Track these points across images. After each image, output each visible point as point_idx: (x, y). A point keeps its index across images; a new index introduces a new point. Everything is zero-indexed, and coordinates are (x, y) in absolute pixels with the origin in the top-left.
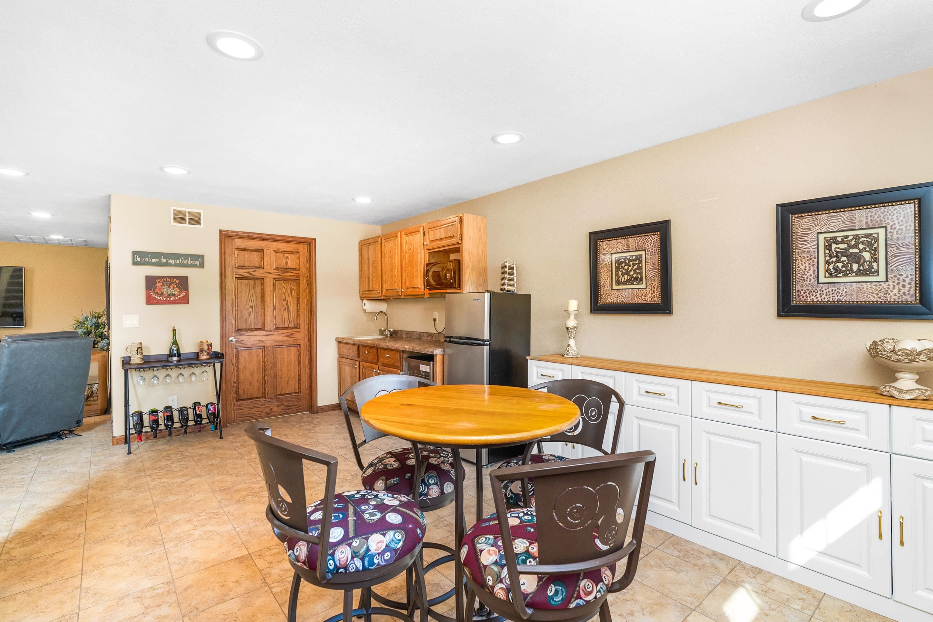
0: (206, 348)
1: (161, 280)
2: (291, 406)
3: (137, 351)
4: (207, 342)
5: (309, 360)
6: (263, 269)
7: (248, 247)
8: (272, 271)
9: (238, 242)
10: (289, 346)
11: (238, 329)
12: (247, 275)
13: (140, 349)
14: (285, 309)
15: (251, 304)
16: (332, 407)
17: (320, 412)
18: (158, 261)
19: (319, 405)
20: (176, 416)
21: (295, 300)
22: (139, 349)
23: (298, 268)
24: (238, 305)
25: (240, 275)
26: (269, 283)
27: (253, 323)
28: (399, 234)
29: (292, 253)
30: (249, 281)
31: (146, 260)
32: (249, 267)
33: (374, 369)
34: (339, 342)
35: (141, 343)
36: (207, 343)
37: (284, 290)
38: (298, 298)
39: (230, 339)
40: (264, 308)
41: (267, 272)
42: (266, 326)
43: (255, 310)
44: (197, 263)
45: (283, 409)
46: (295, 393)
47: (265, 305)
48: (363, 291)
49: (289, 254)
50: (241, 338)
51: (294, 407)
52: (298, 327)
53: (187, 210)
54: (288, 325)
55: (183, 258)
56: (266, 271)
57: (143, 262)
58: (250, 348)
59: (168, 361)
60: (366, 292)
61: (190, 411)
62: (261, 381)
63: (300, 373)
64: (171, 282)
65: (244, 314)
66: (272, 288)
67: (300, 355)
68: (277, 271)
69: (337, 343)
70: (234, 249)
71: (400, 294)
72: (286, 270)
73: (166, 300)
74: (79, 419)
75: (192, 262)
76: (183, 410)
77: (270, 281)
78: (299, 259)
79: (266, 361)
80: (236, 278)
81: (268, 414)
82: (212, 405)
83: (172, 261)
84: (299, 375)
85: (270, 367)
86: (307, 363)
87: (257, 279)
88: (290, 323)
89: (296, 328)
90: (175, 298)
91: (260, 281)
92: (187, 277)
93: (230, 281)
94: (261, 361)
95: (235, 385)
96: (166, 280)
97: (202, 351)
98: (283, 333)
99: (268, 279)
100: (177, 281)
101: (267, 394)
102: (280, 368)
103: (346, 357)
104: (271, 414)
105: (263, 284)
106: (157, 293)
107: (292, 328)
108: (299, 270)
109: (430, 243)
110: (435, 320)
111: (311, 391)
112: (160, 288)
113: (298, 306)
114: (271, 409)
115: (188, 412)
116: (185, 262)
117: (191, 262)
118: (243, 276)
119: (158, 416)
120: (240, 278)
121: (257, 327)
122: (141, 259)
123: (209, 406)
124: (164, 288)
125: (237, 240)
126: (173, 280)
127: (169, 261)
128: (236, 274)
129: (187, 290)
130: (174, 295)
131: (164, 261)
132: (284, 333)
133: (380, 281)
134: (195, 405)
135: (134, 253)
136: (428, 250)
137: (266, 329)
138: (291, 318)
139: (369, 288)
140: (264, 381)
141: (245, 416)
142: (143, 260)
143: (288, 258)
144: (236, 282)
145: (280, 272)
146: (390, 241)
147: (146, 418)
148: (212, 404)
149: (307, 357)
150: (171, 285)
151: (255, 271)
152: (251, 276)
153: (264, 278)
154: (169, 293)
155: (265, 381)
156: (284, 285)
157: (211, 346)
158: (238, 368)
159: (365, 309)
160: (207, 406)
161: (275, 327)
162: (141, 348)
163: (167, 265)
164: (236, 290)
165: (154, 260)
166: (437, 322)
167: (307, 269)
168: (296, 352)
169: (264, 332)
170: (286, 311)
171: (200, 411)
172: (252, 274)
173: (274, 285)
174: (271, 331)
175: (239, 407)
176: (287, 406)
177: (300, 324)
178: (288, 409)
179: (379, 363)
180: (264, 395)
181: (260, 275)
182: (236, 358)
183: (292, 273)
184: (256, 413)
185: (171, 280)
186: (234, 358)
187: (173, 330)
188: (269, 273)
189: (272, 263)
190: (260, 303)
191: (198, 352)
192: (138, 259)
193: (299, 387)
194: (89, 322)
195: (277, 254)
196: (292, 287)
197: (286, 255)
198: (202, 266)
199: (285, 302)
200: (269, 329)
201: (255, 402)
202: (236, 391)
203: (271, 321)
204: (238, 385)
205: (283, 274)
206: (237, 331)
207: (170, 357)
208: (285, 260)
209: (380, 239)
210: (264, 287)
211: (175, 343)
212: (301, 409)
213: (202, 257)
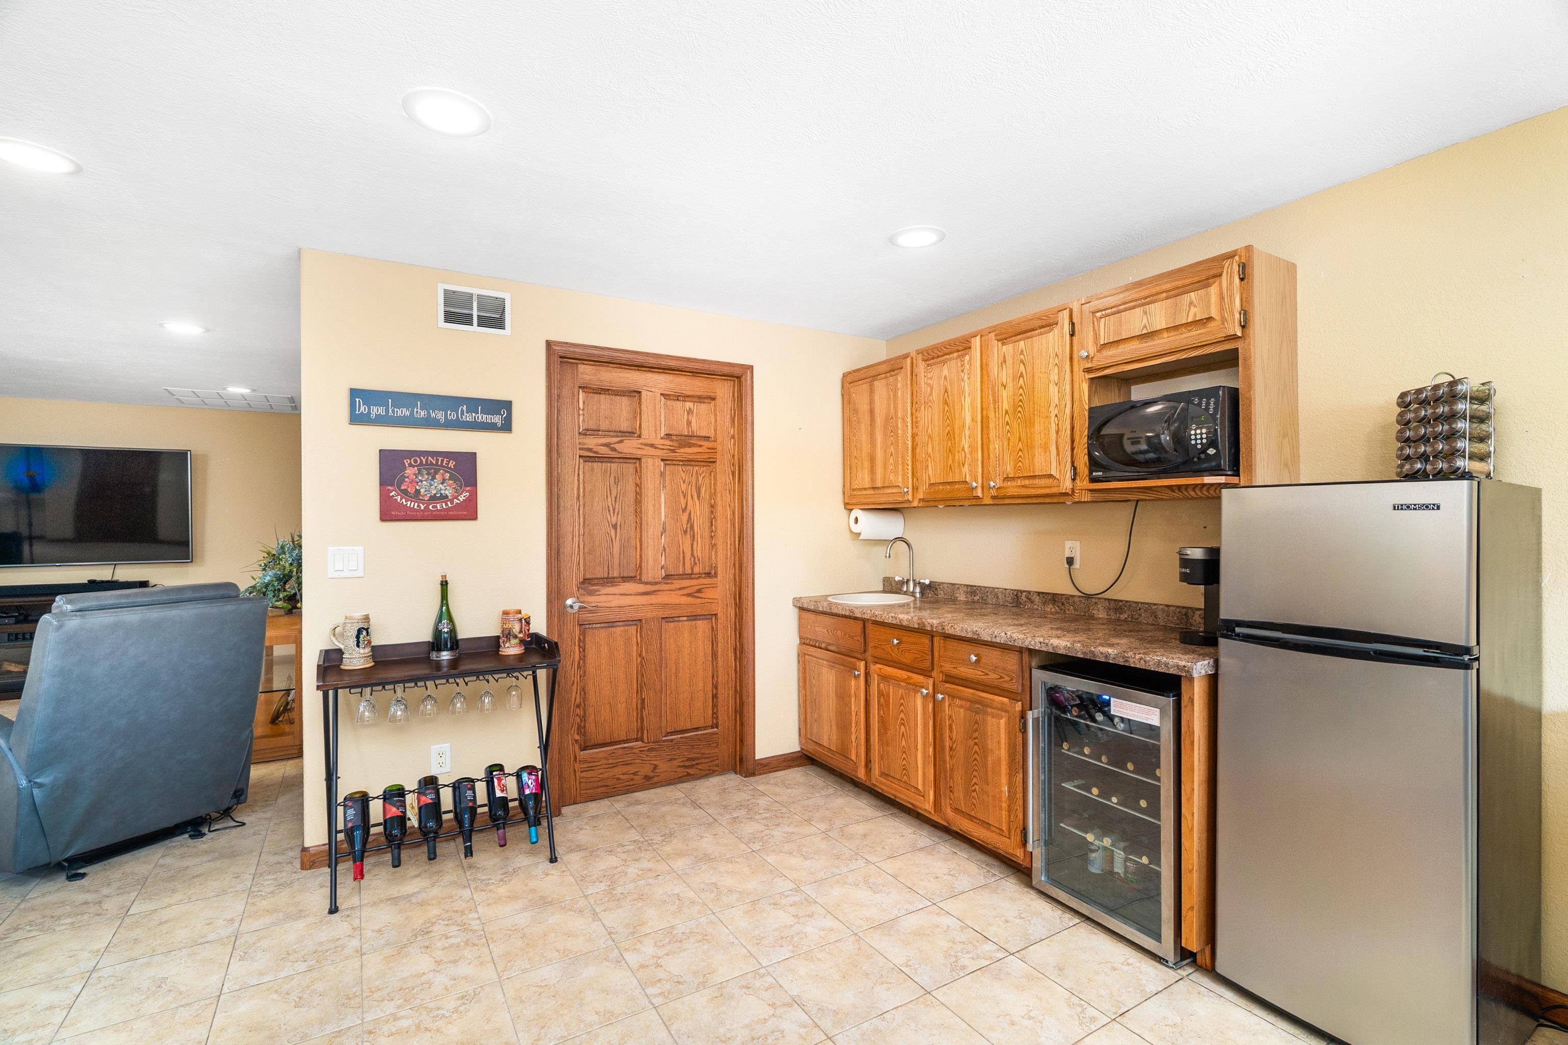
0: (516, 628)
1: (416, 461)
2: (698, 759)
3: (358, 637)
4: (520, 612)
5: (735, 650)
6: (640, 436)
7: (606, 385)
8: (658, 442)
9: (587, 373)
10: (694, 617)
11: (585, 579)
12: (605, 451)
13: (364, 633)
14: (685, 532)
15: (614, 520)
16: (784, 761)
17: (760, 774)
18: (408, 413)
19: (758, 756)
20: (447, 798)
21: (707, 510)
22: (362, 632)
23: (713, 436)
24: (584, 523)
25: (590, 450)
26: (652, 467)
27: (616, 566)
28: (976, 342)
29: (700, 399)
30: (609, 464)
31: (381, 411)
32: (608, 432)
33: (923, 687)
34: (802, 609)
35: (367, 618)
36: (519, 616)
37: (684, 487)
38: (712, 506)
39: (569, 602)
40: (641, 529)
41: (646, 445)
42: (644, 571)
43: (621, 535)
44: (497, 420)
45: (680, 766)
46: (705, 728)
47: (644, 523)
48: (854, 490)
49: (694, 402)
50: (592, 599)
51: (704, 761)
52: (713, 572)
53: (475, 291)
54: (692, 569)
55: (465, 408)
56: (646, 441)
57: (373, 416)
58: (611, 624)
59: (428, 660)
60: (864, 492)
61: (481, 788)
62: (634, 700)
63: (717, 682)
64: (437, 464)
65: (597, 543)
66: (658, 482)
67: (716, 638)
68: (668, 442)
69: (796, 610)
70: (577, 388)
71: (980, 494)
72: (686, 440)
73: (427, 508)
74: (240, 787)
75: (484, 416)
76: (461, 786)
77: (654, 465)
78: (715, 415)
79: (644, 654)
80: (580, 457)
81: (647, 778)
82: (530, 774)
83: (440, 415)
84: (715, 687)
85: (653, 666)
86: (731, 656)
87: (626, 459)
88: (695, 564)
89: (708, 575)
90: (447, 505)
91: (632, 466)
92: (474, 455)
93: (570, 463)
94: (635, 654)
95: (578, 711)
96: (427, 460)
97: (508, 635)
98: (680, 589)
99: (650, 461)
100: (452, 464)
101: (645, 732)
102: (674, 670)
103: (823, 646)
104: (655, 779)
105: (638, 472)
106: (405, 492)
107: (699, 576)
108: (715, 441)
109: (1099, 351)
110: (1070, 561)
111: (742, 724)
112: (412, 481)
113: (712, 525)
114: (656, 767)
115: (474, 792)
116: (468, 417)
117: (482, 418)
118: (596, 452)
119: (404, 803)
120: (590, 458)
121: (625, 575)
122: (369, 409)
123: (525, 776)
124: (421, 481)
125: (582, 368)
126: (442, 461)
127: (433, 415)
128: (580, 449)
129: (475, 485)
130: (444, 498)
131: (422, 413)
132: (683, 588)
133: (910, 463)
134: (491, 773)
135: (354, 393)
136: (1088, 370)
137: (644, 578)
138: (698, 552)
139: (873, 480)
140: (639, 702)
141: (600, 784)
142: (376, 411)
143: (693, 412)
144: (581, 467)
145: (675, 444)
146: (945, 362)
147: (376, 810)
148: (531, 769)
149: (731, 642)
150: (436, 472)
151: (621, 441)
152: (614, 454)
153: (640, 459)
154: (434, 492)
155: (643, 700)
156: (683, 475)
157: (528, 623)
158: (585, 672)
159: (855, 531)
160: (518, 775)
161: (664, 574)
162: (367, 630)
163: (429, 423)
164: (581, 486)
165: (399, 412)
166: (1077, 565)
167: (733, 437)
168: (708, 632)
169: (642, 585)
170: (688, 536)
171: (502, 791)
172: (614, 450)
173: (662, 474)
174: (656, 583)
175: (585, 765)
176: (690, 759)
177: (716, 567)
178: (691, 766)
179: (934, 674)
180: (639, 735)
181: (634, 451)
182: (580, 647)
183: (701, 446)
184: (622, 777)
185: (437, 460)
186: (577, 648)
187: (442, 584)
188: (652, 446)
189: (658, 423)
190: (631, 518)
191: (498, 638)
192: (362, 408)
193: (715, 714)
194: (288, 555)
195: (669, 402)
196: (700, 479)
197: (689, 405)
198: (507, 427)
199: (685, 517)
200: (650, 580)
201: (621, 752)
202: (579, 726)
203: (655, 560)
204: (585, 713)
205: (682, 450)
206: (583, 583)
207: (433, 650)
208: (686, 417)
209: (909, 360)
210: (640, 478)
211: (445, 613)
212: (717, 766)
213: (508, 405)
